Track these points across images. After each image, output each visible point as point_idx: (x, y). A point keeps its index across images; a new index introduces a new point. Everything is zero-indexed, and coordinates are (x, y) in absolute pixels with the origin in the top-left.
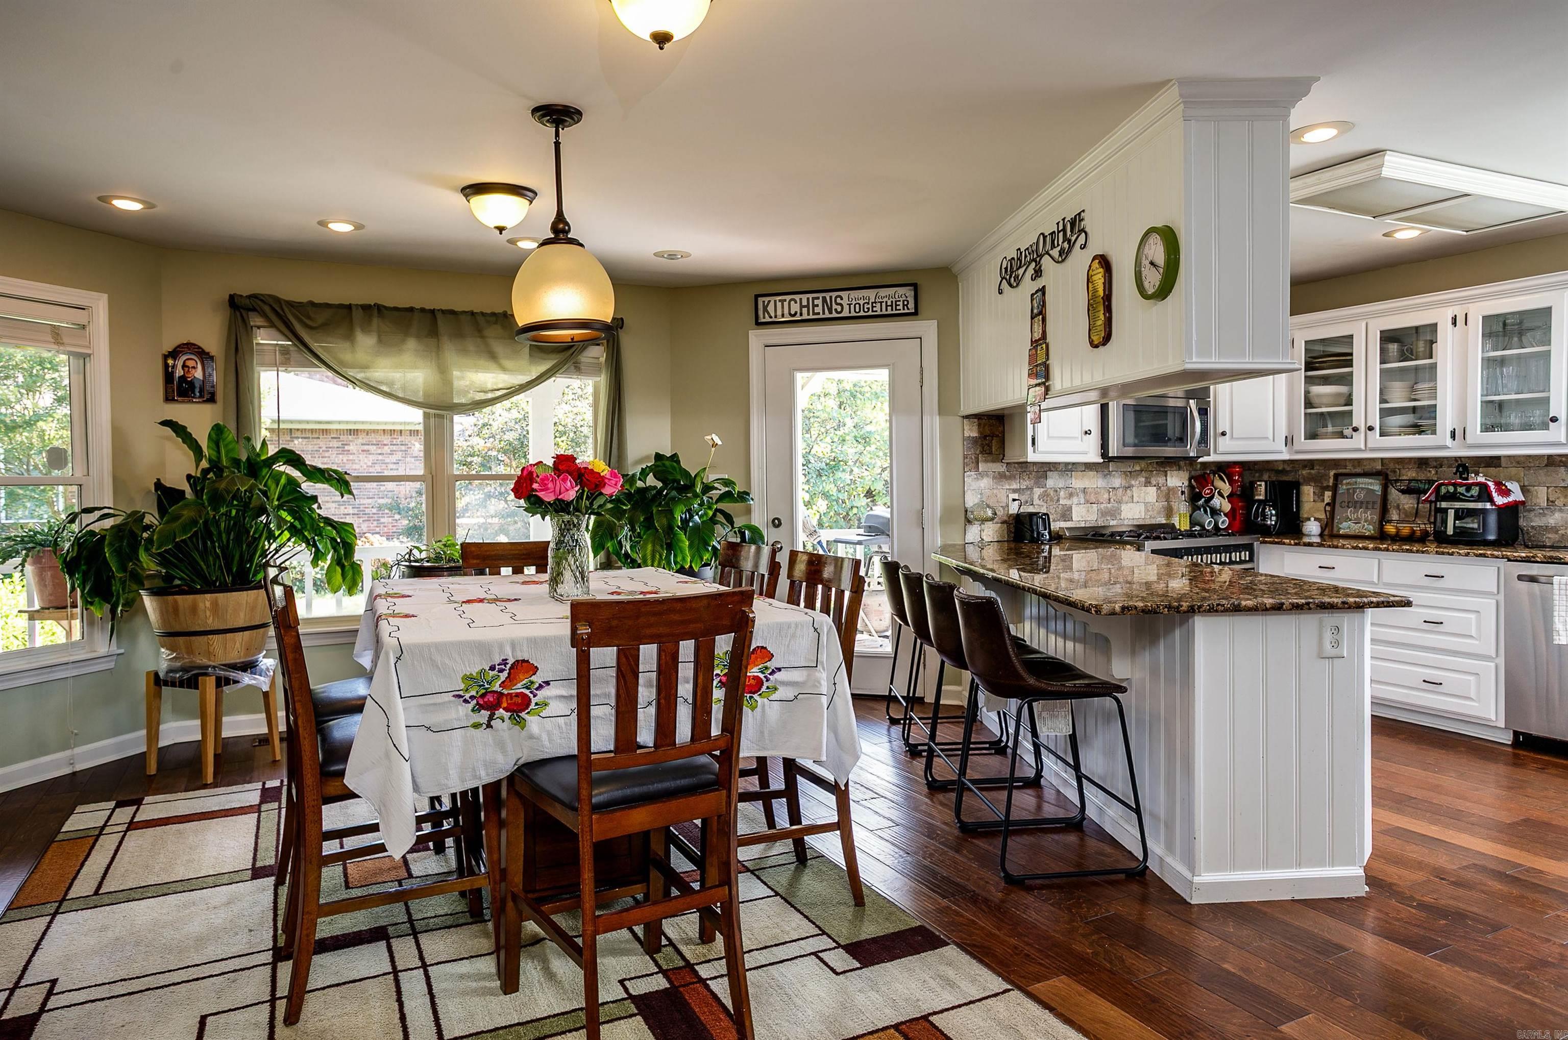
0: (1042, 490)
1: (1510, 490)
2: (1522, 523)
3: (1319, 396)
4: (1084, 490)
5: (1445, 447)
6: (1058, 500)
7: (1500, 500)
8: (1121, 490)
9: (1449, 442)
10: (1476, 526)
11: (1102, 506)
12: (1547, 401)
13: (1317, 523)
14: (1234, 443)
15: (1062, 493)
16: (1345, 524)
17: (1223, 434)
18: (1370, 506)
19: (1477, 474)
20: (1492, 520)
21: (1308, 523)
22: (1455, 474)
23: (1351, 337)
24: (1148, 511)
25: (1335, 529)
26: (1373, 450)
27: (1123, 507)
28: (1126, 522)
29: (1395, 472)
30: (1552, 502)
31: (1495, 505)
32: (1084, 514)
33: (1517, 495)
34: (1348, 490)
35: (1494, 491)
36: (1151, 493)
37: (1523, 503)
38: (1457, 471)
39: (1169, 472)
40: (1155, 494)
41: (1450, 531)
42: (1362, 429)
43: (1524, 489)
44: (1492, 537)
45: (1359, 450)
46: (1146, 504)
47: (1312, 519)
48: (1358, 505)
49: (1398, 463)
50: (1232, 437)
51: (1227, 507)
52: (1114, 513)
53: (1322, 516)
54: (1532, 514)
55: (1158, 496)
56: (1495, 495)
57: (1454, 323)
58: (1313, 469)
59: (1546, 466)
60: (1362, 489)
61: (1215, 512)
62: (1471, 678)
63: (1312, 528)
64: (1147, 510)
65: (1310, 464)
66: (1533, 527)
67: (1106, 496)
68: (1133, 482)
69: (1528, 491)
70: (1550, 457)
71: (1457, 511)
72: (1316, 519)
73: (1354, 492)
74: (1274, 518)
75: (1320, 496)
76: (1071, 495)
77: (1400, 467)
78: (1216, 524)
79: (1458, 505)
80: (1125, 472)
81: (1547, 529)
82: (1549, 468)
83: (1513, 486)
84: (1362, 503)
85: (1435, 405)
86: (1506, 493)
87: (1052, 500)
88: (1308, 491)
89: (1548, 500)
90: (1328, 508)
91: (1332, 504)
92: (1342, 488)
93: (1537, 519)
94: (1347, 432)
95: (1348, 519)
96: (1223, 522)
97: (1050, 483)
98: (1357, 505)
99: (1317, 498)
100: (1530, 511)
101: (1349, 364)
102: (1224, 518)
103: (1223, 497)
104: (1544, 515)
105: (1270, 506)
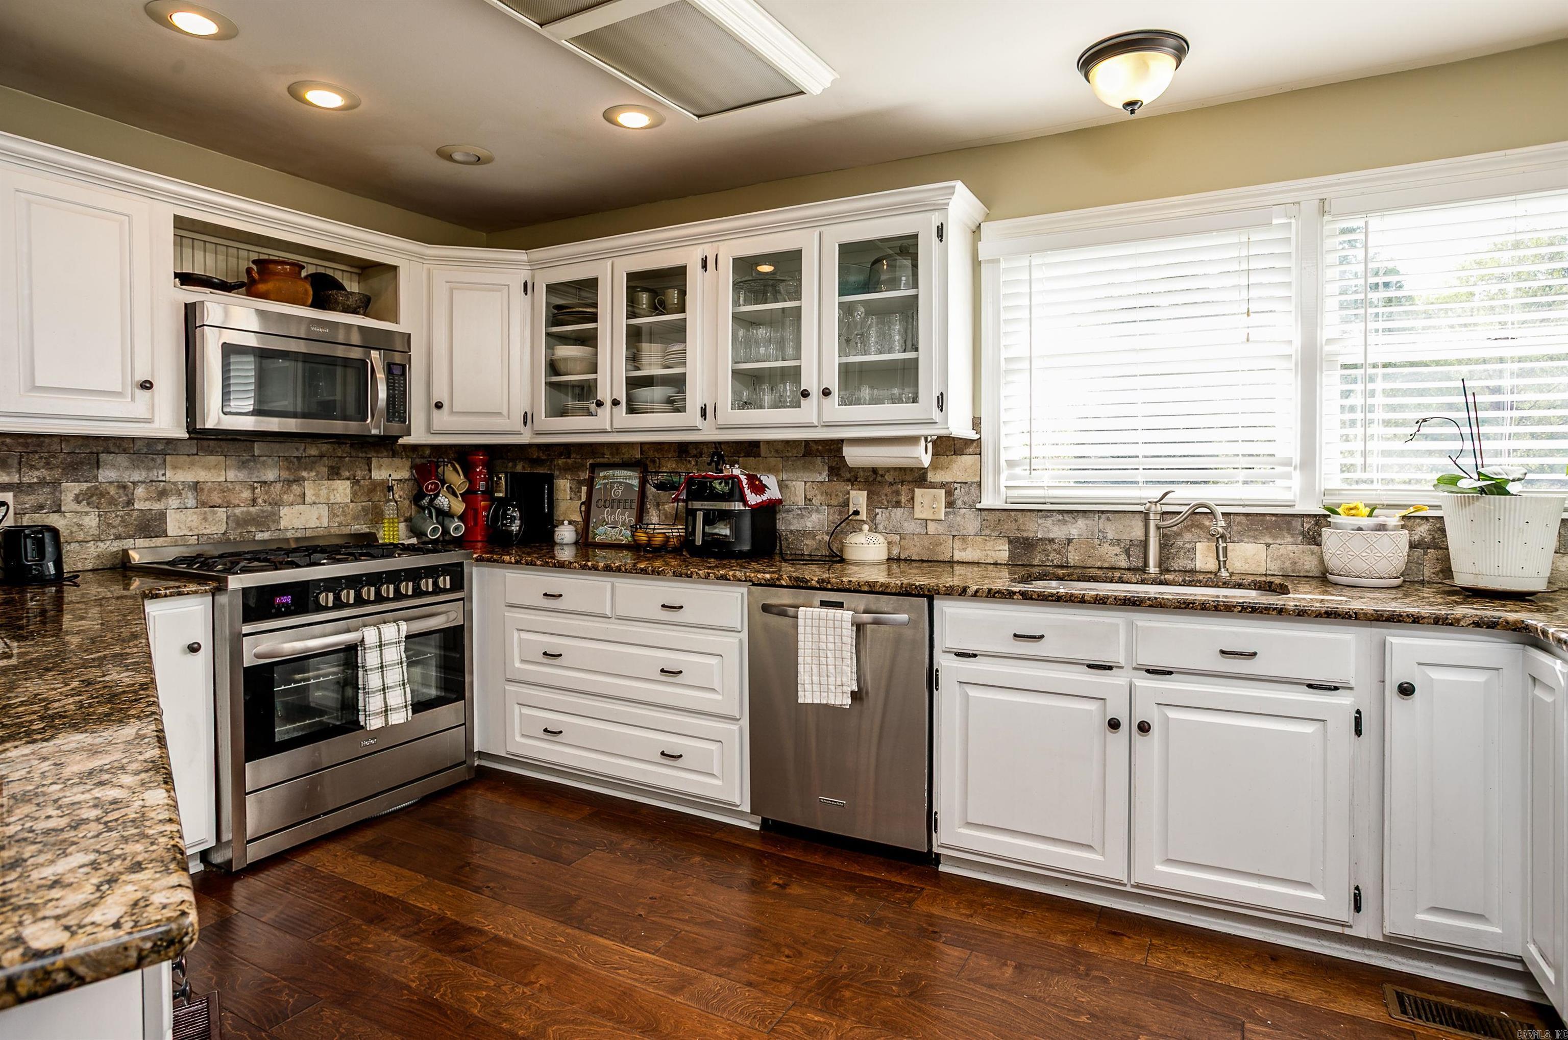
0: (85, 486)
1: (765, 486)
2: (781, 526)
3: (566, 359)
4: (196, 487)
5: (696, 429)
6: (130, 502)
7: (753, 499)
8: (279, 486)
9: (698, 421)
10: (727, 532)
11: (238, 511)
12: (797, 370)
13: (571, 527)
14: (455, 418)
15: (140, 491)
16: (601, 529)
17: (439, 406)
18: (628, 506)
19: (732, 465)
20: (746, 524)
21: (561, 528)
22: (709, 464)
23: (595, 280)
24: (335, 515)
25: (591, 535)
26: (620, 431)
27: (284, 511)
28: (289, 535)
29: (654, 462)
30: (810, 500)
31: (749, 506)
32: (194, 524)
33: (773, 492)
34: (605, 484)
35: (746, 486)
36: (341, 490)
37: (780, 501)
38: (712, 461)
39: (374, 460)
40: (348, 491)
41: (699, 541)
42: (608, 403)
43: (782, 485)
44: (746, 547)
45: (605, 432)
46: (331, 506)
47: (566, 522)
48: (615, 505)
49: (657, 451)
50: (452, 412)
51: (459, 507)
52: (265, 520)
53: (577, 518)
54: (791, 516)
55: (354, 494)
56: (747, 492)
57: (704, 266)
58: (569, 457)
59: (804, 456)
60: (620, 483)
61: (444, 515)
62: (714, 747)
63: (566, 534)
64: (332, 514)
65: (566, 449)
66: (791, 532)
67: (246, 494)
68: (305, 474)
69: (787, 486)
70: (807, 442)
71: (707, 513)
72: (570, 523)
73: (612, 487)
74: (518, 522)
75: (576, 491)
76: (162, 494)
77: (660, 455)
78: (446, 532)
79: (707, 505)
80: (286, 458)
81: (804, 533)
82: (808, 459)
83: (769, 480)
84: (619, 501)
85: (685, 374)
86: (759, 488)
87: (112, 502)
88: (564, 485)
89: (805, 498)
90: (583, 508)
91: (588, 503)
92: (599, 484)
93: (795, 521)
94: (593, 407)
95: (604, 522)
96: (456, 528)
97: (106, 474)
98: (613, 504)
99: (573, 496)
100: (788, 511)
101: (594, 318)
102: (457, 523)
103: (454, 494)
104: (802, 516)
105: (514, 506)
